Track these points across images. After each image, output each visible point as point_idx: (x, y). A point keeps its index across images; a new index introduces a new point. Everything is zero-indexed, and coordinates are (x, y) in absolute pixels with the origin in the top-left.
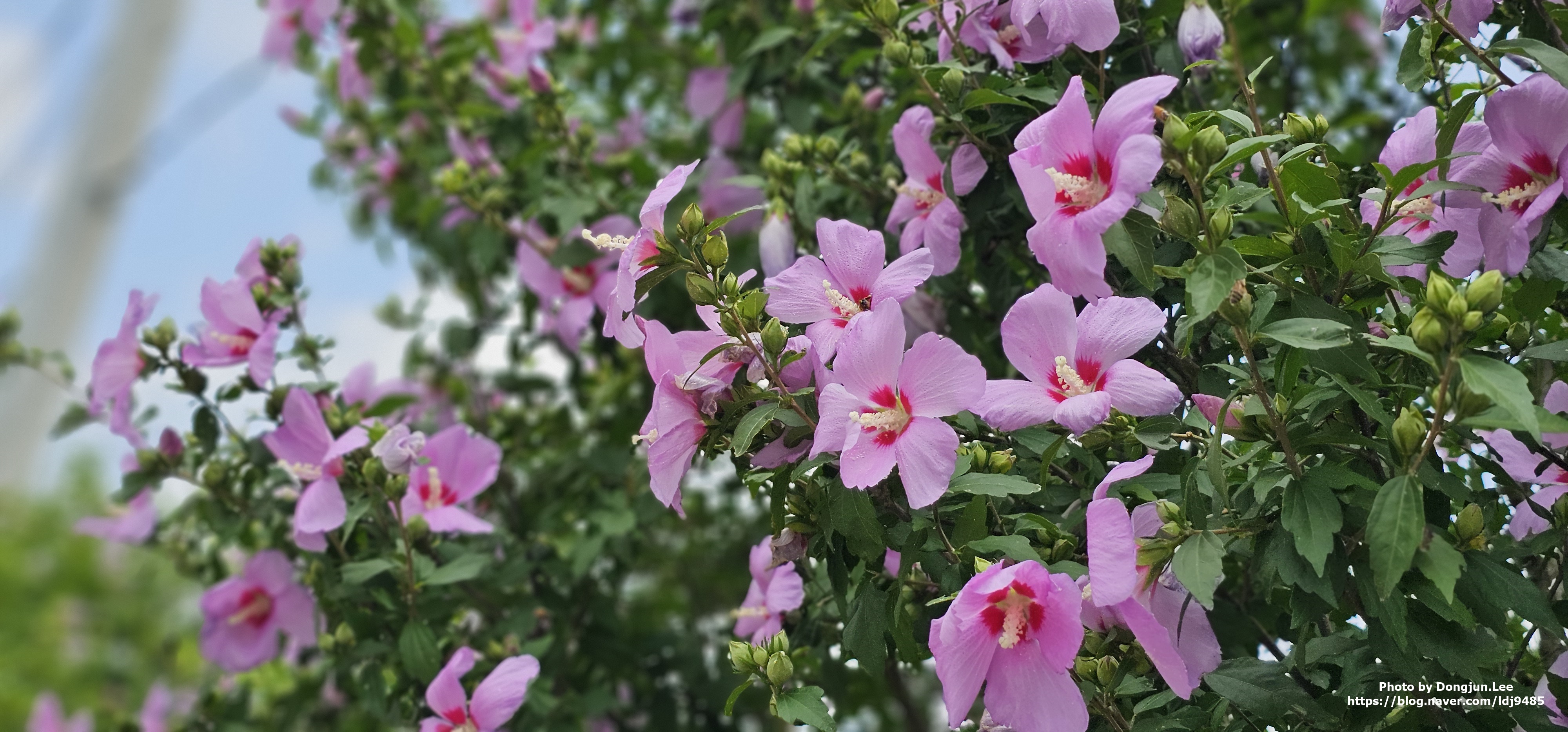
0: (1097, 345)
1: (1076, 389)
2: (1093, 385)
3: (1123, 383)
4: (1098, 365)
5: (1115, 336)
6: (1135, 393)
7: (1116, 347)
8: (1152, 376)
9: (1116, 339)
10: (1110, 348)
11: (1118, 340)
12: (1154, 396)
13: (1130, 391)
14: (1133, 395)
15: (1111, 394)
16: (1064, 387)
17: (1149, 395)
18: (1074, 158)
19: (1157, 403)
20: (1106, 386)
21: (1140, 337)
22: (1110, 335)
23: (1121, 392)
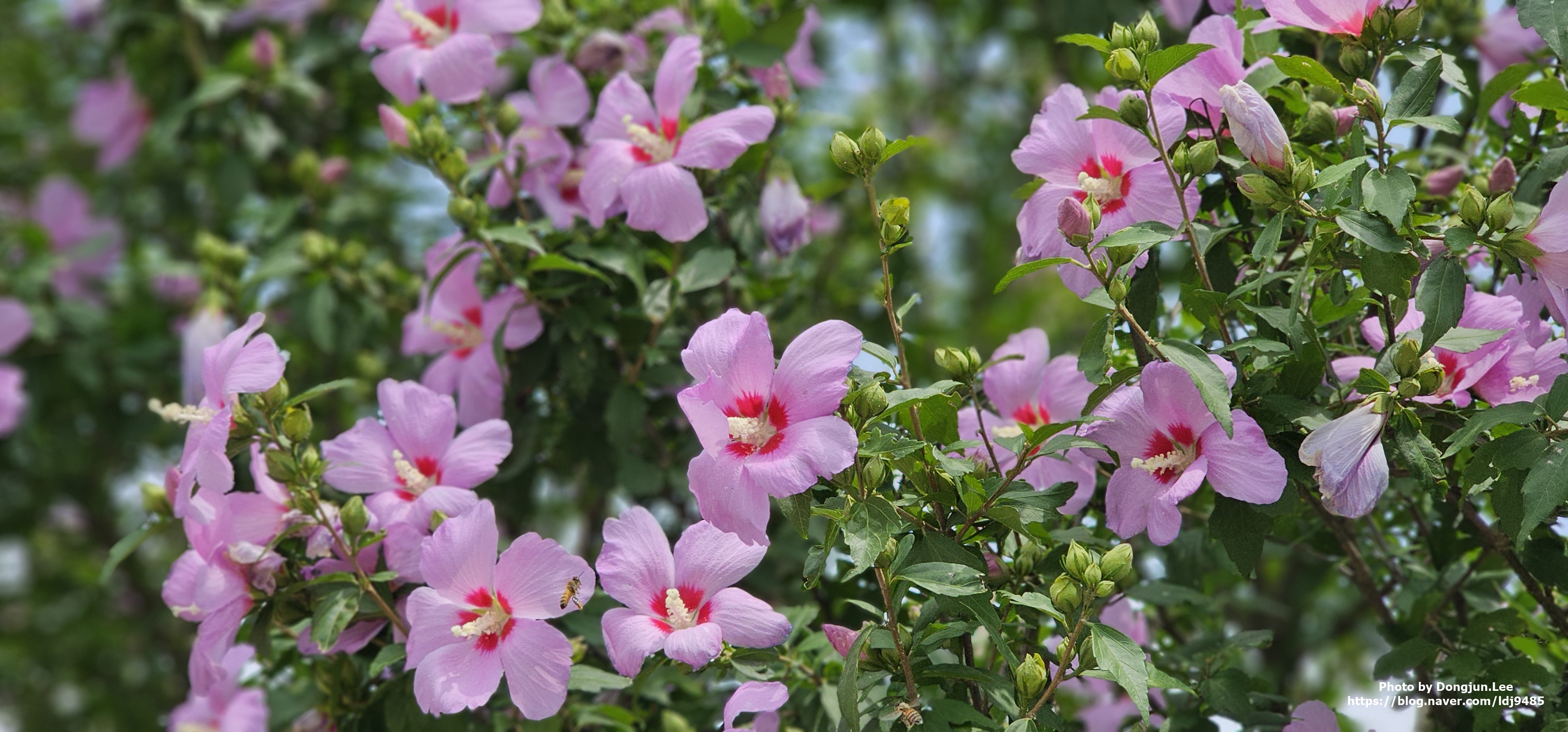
0: (700, 571)
3: (731, 614)
4: (700, 593)
5: (719, 563)
6: (746, 626)
7: (719, 575)
8: (762, 608)
9: (721, 566)
10: (714, 575)
11: (723, 566)
12: (765, 630)
13: (740, 624)
14: (744, 628)
15: (718, 625)
17: (759, 627)
18: (748, 395)
19: (768, 637)
20: (712, 616)
21: (743, 565)
22: (713, 562)
23: (730, 624)
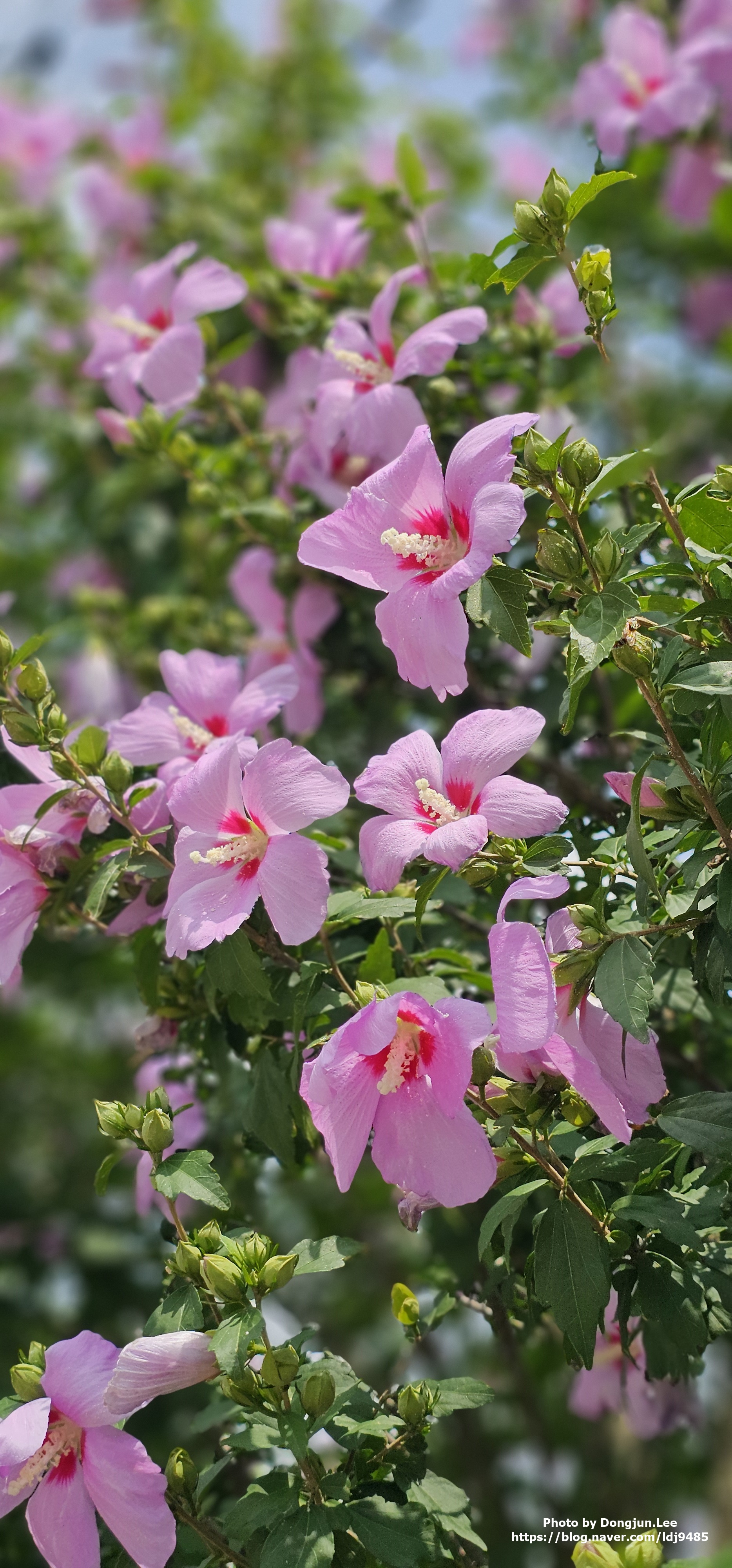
0: (466, 764)
1: (447, 816)
2: (468, 809)
3: (499, 803)
4: (470, 787)
5: (486, 751)
6: (512, 812)
7: (488, 763)
9: (486, 755)
10: (481, 765)
11: (489, 755)
12: (535, 813)
13: (508, 812)
14: (511, 814)
15: (486, 816)
16: (432, 815)
17: (529, 812)
18: (425, 514)
20: (480, 809)
22: (480, 751)
23: (498, 813)
